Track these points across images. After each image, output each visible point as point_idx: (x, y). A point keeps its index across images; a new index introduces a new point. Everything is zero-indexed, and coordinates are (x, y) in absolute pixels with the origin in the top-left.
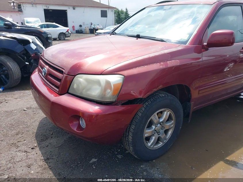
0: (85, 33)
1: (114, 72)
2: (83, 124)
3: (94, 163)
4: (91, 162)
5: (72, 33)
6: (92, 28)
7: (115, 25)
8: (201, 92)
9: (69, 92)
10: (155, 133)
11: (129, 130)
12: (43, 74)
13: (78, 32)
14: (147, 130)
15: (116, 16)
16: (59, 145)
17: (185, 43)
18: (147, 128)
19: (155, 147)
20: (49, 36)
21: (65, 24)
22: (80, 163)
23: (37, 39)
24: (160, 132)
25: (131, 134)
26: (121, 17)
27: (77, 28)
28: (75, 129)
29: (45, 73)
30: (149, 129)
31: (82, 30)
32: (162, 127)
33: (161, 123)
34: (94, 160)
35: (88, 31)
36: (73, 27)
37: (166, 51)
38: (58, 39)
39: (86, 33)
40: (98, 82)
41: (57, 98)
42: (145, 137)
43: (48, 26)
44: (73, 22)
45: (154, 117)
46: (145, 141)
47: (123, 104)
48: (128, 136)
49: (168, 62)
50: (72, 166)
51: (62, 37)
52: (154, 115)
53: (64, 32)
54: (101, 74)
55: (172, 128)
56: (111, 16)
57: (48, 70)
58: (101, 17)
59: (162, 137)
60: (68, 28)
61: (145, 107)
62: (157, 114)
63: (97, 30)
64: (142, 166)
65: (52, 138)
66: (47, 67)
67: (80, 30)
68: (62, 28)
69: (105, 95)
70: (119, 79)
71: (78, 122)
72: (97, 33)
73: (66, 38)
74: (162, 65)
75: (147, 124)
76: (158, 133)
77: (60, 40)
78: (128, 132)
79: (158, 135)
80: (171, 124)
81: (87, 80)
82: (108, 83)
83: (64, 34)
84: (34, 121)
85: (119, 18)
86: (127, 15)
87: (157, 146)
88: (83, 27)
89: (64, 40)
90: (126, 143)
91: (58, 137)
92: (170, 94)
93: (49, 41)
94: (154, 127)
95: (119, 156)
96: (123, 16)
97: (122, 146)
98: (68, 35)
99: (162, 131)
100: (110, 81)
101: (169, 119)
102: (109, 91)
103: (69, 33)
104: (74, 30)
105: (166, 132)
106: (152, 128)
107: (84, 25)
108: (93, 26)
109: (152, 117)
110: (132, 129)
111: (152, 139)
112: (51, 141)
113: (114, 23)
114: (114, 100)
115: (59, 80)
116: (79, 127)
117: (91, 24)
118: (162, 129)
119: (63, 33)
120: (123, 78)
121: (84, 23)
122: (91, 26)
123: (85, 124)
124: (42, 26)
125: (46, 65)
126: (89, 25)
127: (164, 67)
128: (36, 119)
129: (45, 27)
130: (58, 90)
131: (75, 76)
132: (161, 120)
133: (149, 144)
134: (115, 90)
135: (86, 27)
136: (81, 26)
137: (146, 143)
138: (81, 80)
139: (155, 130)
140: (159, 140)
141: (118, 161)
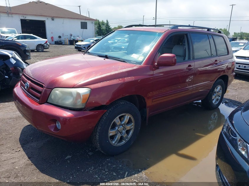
0: (64, 45)
1: (83, 86)
2: (59, 126)
3: (69, 159)
4: (66, 158)
5: (50, 44)
6: (72, 40)
7: (96, 37)
8: (154, 100)
9: (48, 102)
10: (118, 133)
11: (96, 131)
12: (26, 88)
13: (57, 43)
14: (111, 130)
15: (97, 27)
16: (39, 147)
17: (140, 63)
18: (111, 129)
19: (118, 144)
20: (27, 49)
21: (44, 36)
22: (57, 159)
23: (16, 54)
24: (122, 132)
25: (98, 133)
26: (102, 28)
27: (56, 39)
28: (53, 130)
29: (28, 87)
30: (113, 130)
31: (61, 42)
32: (124, 128)
33: (123, 125)
34: (69, 157)
35: (68, 42)
36: (52, 38)
37: (124, 70)
38: (36, 51)
39: (66, 45)
40: (71, 94)
41: (38, 106)
42: (109, 136)
43: (25, 38)
44: (52, 33)
45: (117, 120)
46: (109, 139)
47: (91, 110)
48: (96, 135)
49: (125, 78)
50: (50, 162)
51: (40, 49)
52: (116, 118)
53: (43, 43)
54: (73, 88)
55: (132, 129)
56: (91, 28)
57: (30, 85)
58: (81, 29)
59: (124, 136)
60: (46, 40)
61: (108, 112)
62: (119, 118)
63: (77, 41)
64: (107, 160)
65: (32, 142)
66: (30, 82)
67: (59, 41)
68: (40, 39)
69: (76, 104)
70: (87, 91)
71: (55, 124)
72: (76, 45)
73: (44, 50)
74: (121, 80)
75: (111, 126)
76: (121, 133)
77: (38, 51)
78: (96, 132)
79: (121, 134)
80: (131, 126)
81: (61, 92)
82: (78, 94)
83: (43, 45)
84: (16, 129)
85: (99, 29)
86: (108, 27)
87: (120, 144)
88: (62, 39)
89: (43, 51)
90: (95, 141)
91: (38, 141)
92: (129, 102)
93: (27, 54)
94: (117, 128)
95: (90, 154)
96: (104, 27)
97: (93, 146)
98: (47, 46)
99: (124, 132)
100: (79, 93)
101: (130, 121)
102: (80, 100)
103: (47, 45)
104: (53, 41)
105: (128, 132)
106: (116, 128)
107: (63, 36)
108: (72, 38)
109: (115, 120)
110: (98, 130)
111: (116, 138)
112: (32, 144)
113: (94, 35)
114: (83, 107)
115: (40, 92)
116: (56, 128)
117: (71, 36)
118: (124, 130)
119: (41, 45)
120: (90, 90)
121: (63, 34)
122: (70, 37)
123: (60, 126)
124: (18, 38)
125: (29, 80)
126: (69, 36)
127: (122, 82)
128: (16, 127)
129: (22, 39)
130: (39, 100)
131: (53, 89)
132: (123, 123)
133: (113, 142)
134: (84, 99)
135: (66, 38)
136: (60, 37)
137: (111, 141)
138: (57, 92)
139: (118, 131)
140: (122, 138)
141: (88, 157)
